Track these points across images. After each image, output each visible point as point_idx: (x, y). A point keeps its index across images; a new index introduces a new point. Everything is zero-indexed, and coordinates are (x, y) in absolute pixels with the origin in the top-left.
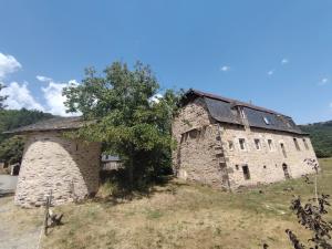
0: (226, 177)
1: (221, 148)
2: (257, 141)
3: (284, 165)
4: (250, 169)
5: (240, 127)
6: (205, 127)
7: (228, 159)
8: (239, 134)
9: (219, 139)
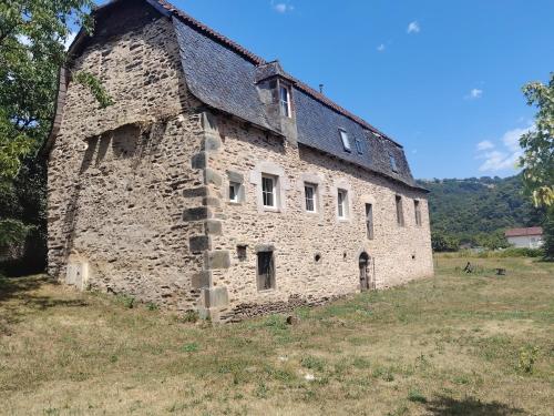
0: (202, 280)
1: (201, 192)
2: (310, 189)
3: (364, 256)
4: (278, 261)
5: (272, 139)
6: (164, 122)
7: (217, 228)
8: (266, 160)
9: (199, 162)
